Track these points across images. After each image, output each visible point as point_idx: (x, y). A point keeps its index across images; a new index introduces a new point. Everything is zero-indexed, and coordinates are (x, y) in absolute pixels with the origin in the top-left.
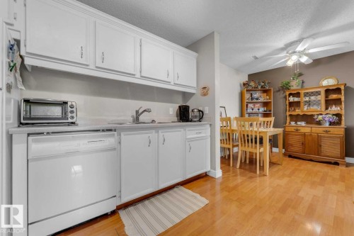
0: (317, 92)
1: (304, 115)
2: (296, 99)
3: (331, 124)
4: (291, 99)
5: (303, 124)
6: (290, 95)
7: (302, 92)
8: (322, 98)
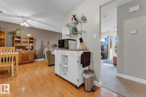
0: (27, 38)
1: (22, 46)
2: (19, 40)
3: (31, 49)
4: (16, 39)
5: (21, 50)
6: (16, 37)
7: (22, 37)
8: (28, 40)
